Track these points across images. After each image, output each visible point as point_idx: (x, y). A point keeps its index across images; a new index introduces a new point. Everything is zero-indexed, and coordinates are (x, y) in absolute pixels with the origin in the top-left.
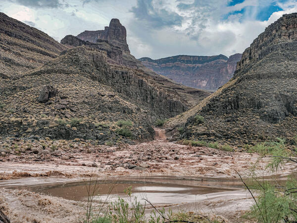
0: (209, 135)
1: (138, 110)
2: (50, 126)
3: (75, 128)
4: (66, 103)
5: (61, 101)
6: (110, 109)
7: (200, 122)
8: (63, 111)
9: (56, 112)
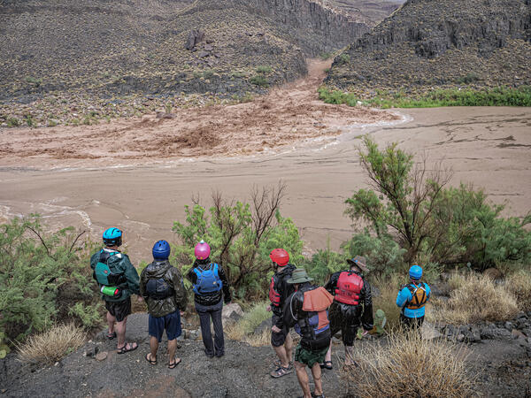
0: (348, 78)
1: (290, 48)
2: (187, 79)
3: (208, 81)
4: (211, 49)
5: (206, 46)
6: (256, 51)
7: (345, 62)
8: (206, 59)
9: (199, 61)
